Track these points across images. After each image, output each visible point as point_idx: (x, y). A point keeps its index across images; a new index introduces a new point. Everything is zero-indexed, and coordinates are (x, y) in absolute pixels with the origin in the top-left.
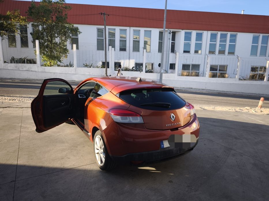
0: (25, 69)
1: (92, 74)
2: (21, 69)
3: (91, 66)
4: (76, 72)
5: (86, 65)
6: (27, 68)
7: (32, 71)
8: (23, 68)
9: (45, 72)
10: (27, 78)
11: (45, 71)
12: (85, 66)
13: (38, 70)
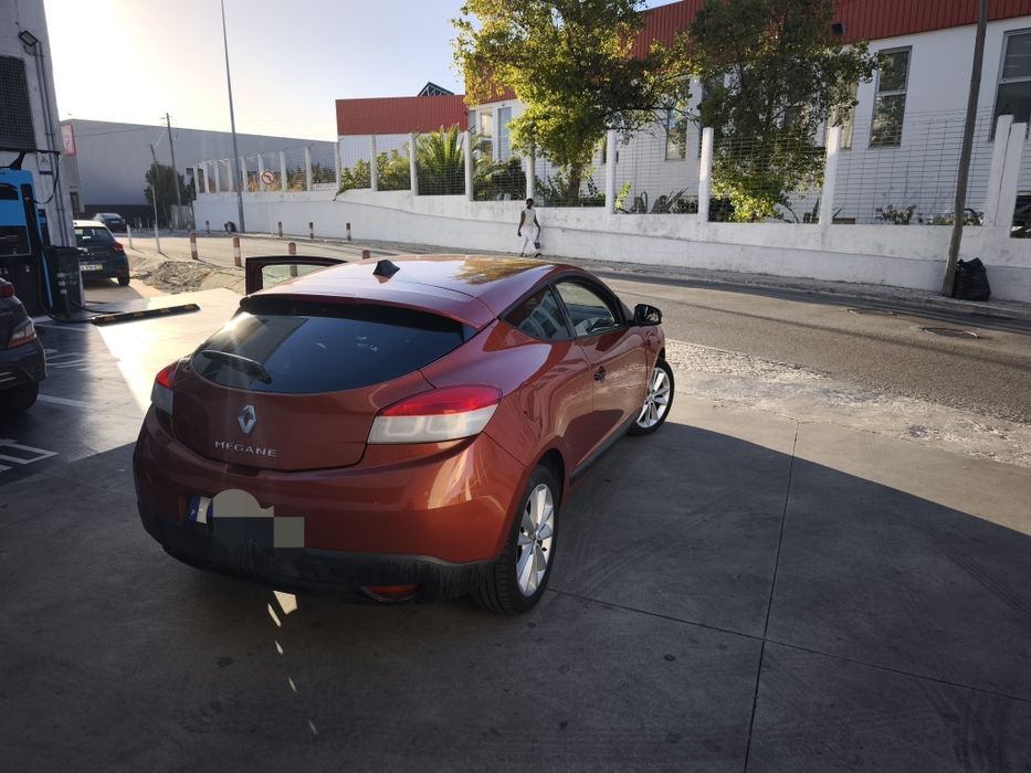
0: (661, 232)
1: (892, 252)
2: (651, 234)
3: (909, 216)
4: (823, 243)
5: (886, 211)
6: (669, 227)
7: (679, 239)
8: (655, 230)
9: (717, 243)
10: (661, 263)
11: (717, 239)
12: (886, 217)
13: (697, 236)
